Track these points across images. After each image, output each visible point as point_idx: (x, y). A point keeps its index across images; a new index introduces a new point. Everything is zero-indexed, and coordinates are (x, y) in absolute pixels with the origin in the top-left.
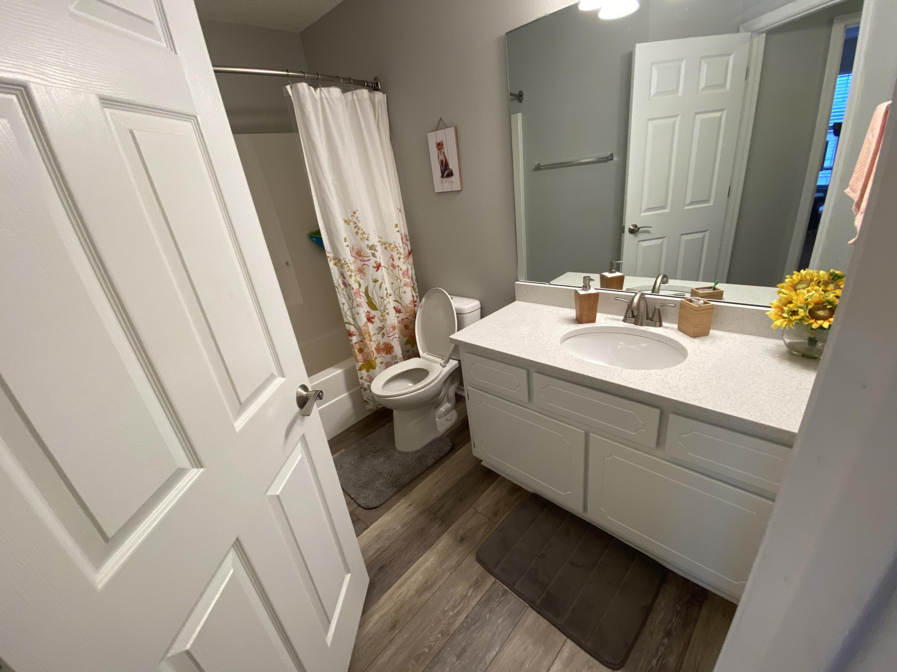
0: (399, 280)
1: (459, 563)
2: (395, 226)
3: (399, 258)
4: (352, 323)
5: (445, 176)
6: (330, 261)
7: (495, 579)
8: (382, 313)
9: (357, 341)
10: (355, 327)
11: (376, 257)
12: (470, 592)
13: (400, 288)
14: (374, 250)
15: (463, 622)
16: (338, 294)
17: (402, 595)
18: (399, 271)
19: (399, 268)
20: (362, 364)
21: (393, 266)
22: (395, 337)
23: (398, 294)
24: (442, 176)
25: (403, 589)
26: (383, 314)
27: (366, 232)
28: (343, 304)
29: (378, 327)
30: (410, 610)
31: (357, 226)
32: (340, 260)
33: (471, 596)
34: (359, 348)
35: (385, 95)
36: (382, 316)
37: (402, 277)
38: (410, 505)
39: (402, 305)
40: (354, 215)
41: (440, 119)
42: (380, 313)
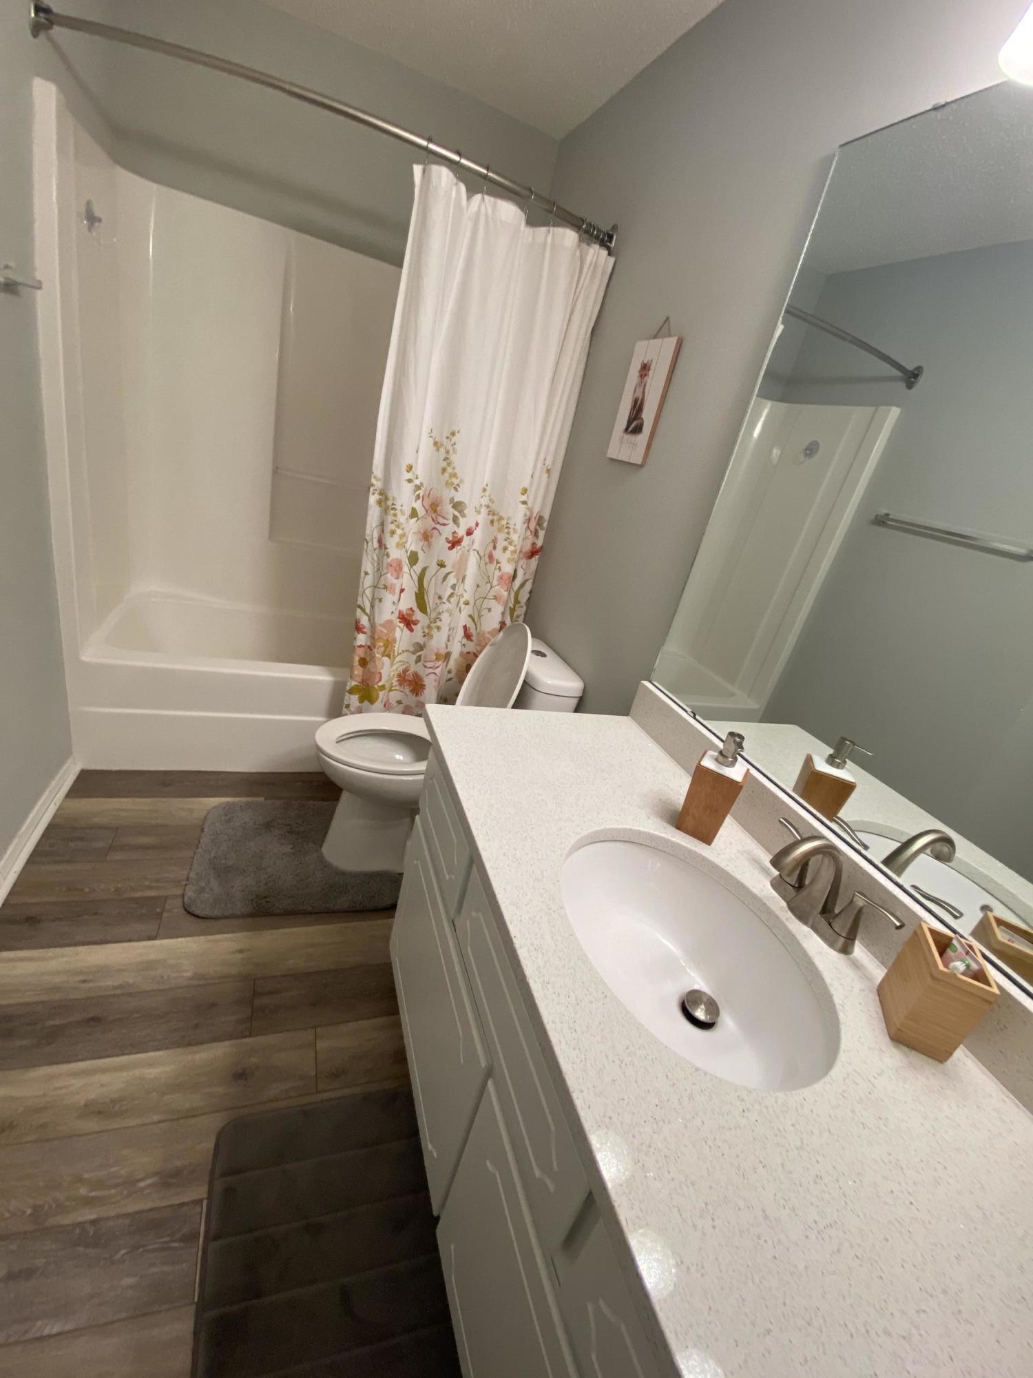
0: (489, 585)
1: (192, 1114)
2: (521, 491)
3: (505, 549)
4: (368, 611)
5: (630, 429)
6: (373, 494)
7: (206, 1196)
8: (431, 623)
9: (363, 644)
10: (369, 620)
11: (458, 526)
12: (149, 1181)
13: (485, 598)
14: (460, 512)
15: (80, 1224)
16: (365, 553)
17: (63, 1091)
18: (495, 569)
19: (499, 565)
20: (358, 686)
21: (491, 557)
22: (435, 673)
23: (479, 608)
24: (626, 430)
25: (77, 1083)
26: (432, 625)
27: (458, 475)
28: (366, 573)
29: (416, 643)
30: (44, 1126)
31: (448, 459)
32: (387, 499)
33: (143, 1189)
34: (362, 656)
35: (612, 260)
36: (429, 627)
37: (495, 583)
38: (241, 951)
39: (476, 629)
40: (450, 437)
41: (665, 318)
42: (428, 620)
